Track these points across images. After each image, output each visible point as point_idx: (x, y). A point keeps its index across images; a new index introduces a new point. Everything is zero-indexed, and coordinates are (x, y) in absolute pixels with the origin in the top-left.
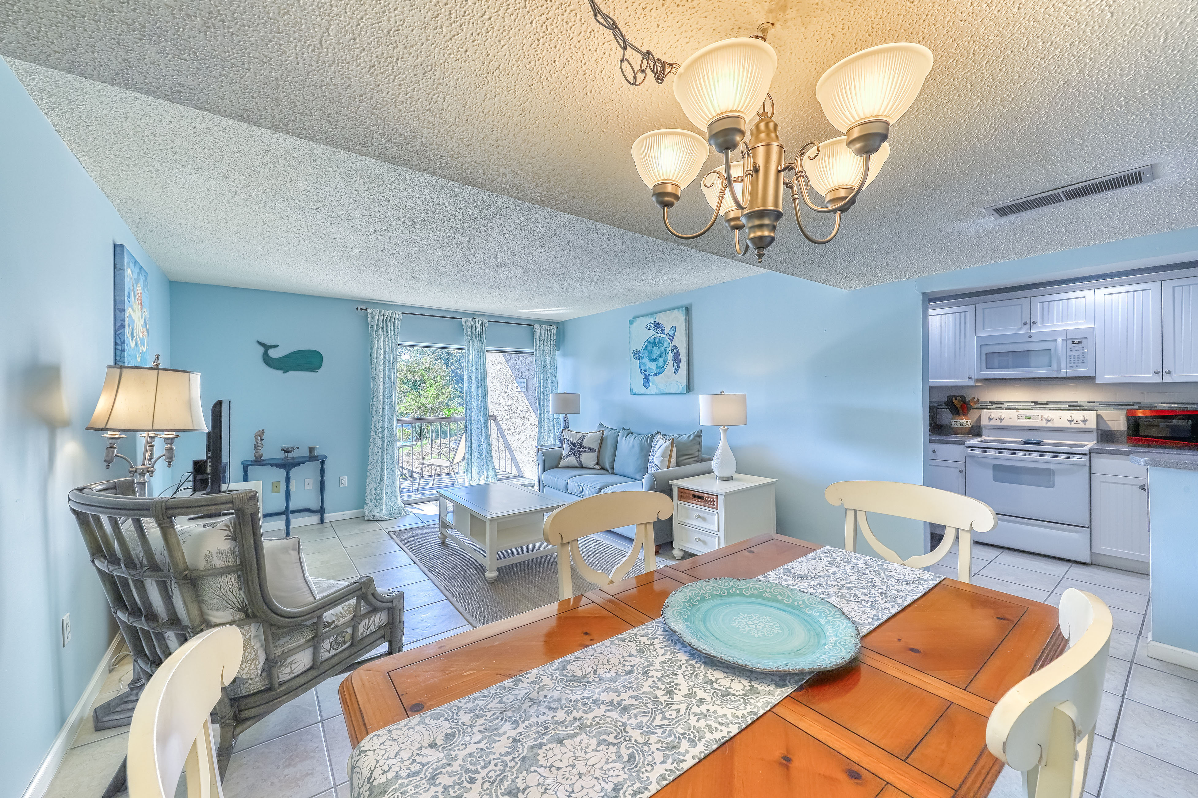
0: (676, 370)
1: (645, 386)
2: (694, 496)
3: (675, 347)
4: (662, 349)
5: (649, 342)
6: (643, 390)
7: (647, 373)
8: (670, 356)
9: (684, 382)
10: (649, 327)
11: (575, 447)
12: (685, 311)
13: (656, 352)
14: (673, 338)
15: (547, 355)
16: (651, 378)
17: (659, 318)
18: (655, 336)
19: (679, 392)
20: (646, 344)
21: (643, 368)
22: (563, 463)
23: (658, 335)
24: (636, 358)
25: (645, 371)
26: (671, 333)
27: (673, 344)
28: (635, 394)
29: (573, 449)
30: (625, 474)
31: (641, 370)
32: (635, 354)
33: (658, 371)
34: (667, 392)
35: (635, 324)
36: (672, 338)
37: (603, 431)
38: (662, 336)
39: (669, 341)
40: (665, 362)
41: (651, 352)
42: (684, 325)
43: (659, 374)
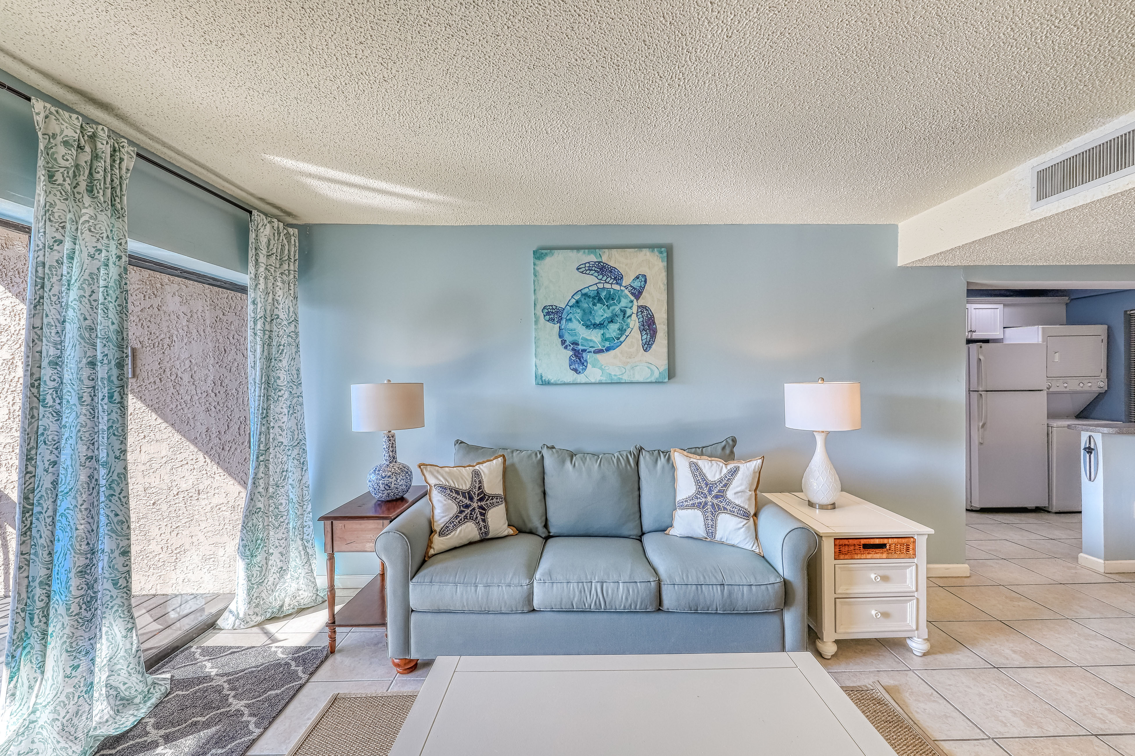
0: (647, 346)
1: (575, 370)
2: (867, 547)
3: (645, 307)
4: (617, 309)
5: (585, 295)
6: (570, 376)
7: (580, 347)
8: (634, 322)
9: (663, 364)
10: (584, 269)
11: (471, 499)
12: (665, 254)
13: (601, 313)
14: (640, 293)
15: (280, 293)
16: (589, 357)
17: (610, 258)
18: (601, 286)
19: (653, 379)
20: (577, 297)
21: (569, 339)
22: (439, 543)
23: (608, 286)
24: (552, 320)
25: (575, 343)
26: (637, 284)
27: (641, 302)
28: (548, 383)
29: (467, 506)
30: (590, 532)
31: (563, 342)
32: (548, 313)
33: (607, 344)
34: (625, 378)
35: (548, 260)
36: (638, 294)
37: (504, 456)
38: (617, 287)
39: (632, 298)
40: (622, 331)
41: (587, 313)
42: (663, 276)
43: (608, 349)
